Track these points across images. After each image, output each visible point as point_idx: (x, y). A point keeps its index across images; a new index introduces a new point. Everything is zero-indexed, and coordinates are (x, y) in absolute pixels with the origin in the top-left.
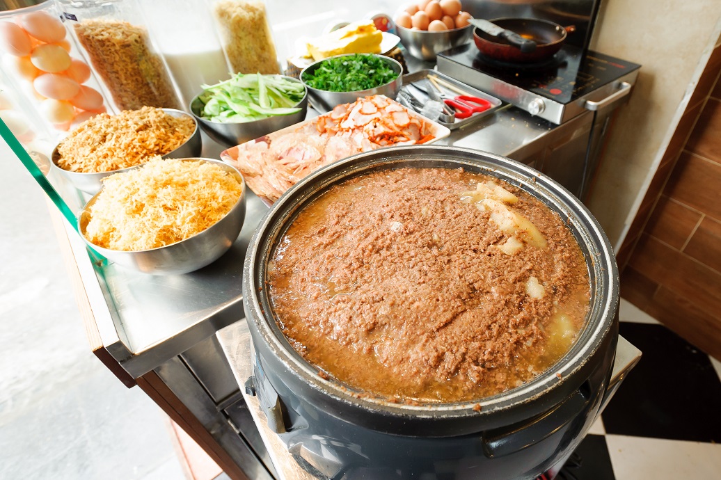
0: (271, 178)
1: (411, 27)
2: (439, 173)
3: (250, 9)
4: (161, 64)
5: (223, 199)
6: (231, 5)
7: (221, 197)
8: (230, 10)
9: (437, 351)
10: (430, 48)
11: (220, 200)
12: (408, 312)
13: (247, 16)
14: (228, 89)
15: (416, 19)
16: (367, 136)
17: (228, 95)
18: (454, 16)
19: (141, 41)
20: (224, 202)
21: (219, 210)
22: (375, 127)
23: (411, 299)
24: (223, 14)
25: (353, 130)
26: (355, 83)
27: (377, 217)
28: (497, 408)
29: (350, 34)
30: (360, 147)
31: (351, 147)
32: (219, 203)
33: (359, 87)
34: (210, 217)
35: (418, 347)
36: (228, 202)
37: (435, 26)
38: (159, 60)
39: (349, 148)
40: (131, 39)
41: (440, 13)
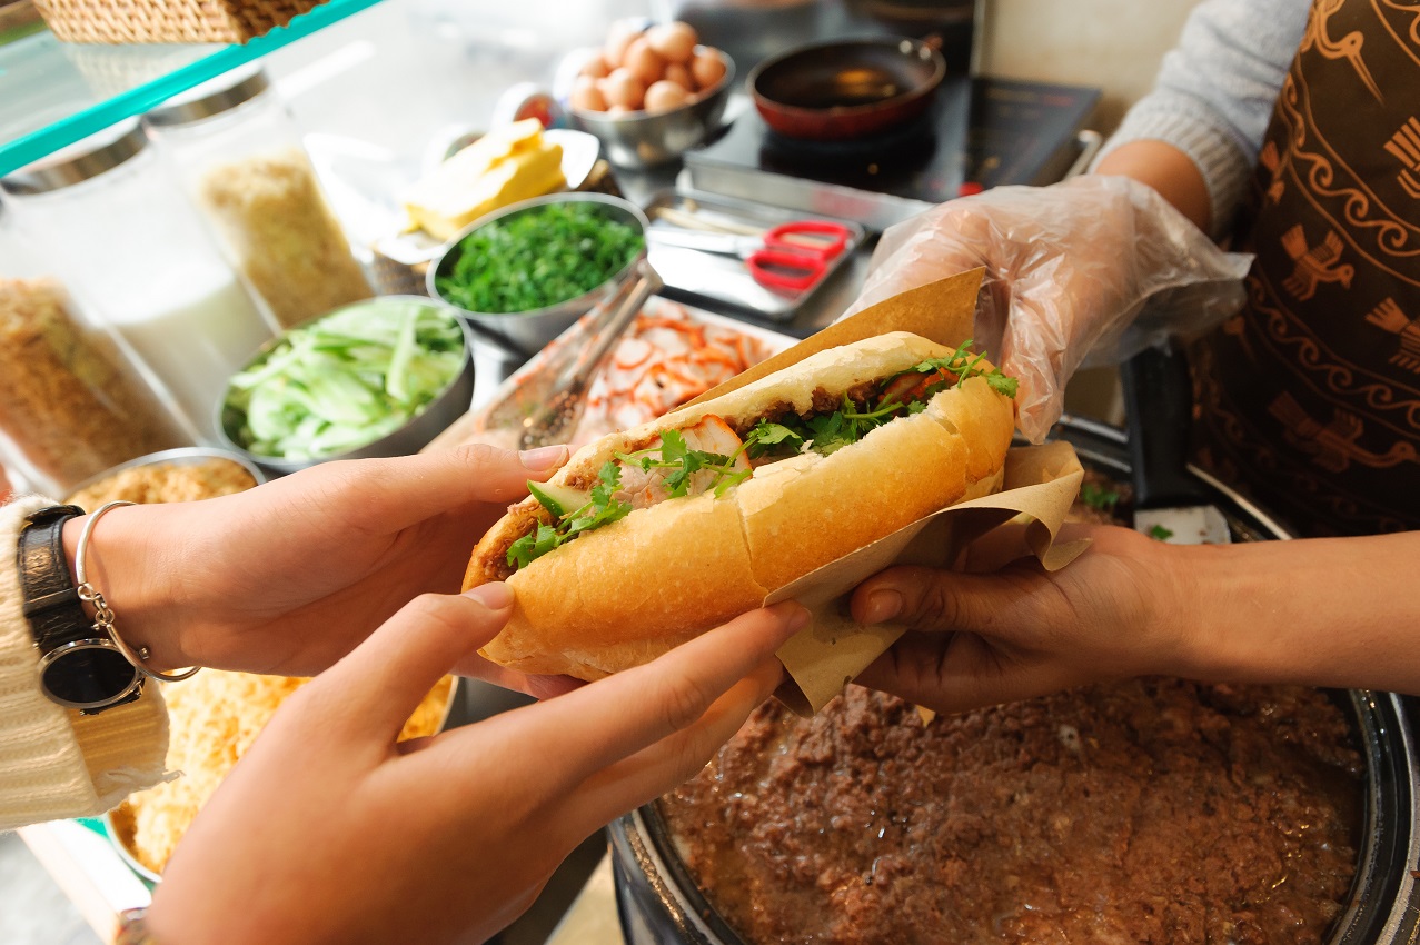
1: (605, 108)
3: (279, 172)
4: (116, 350)
6: (232, 174)
8: (237, 186)
10: (657, 142)
13: (276, 189)
14: (298, 374)
15: (615, 86)
16: (649, 411)
17: (302, 386)
18: (688, 63)
19: (63, 318)
24: (221, 198)
26: (560, 280)
29: (497, 163)
33: (572, 287)
37: (660, 96)
38: (109, 343)
40: (42, 320)
41: (659, 66)
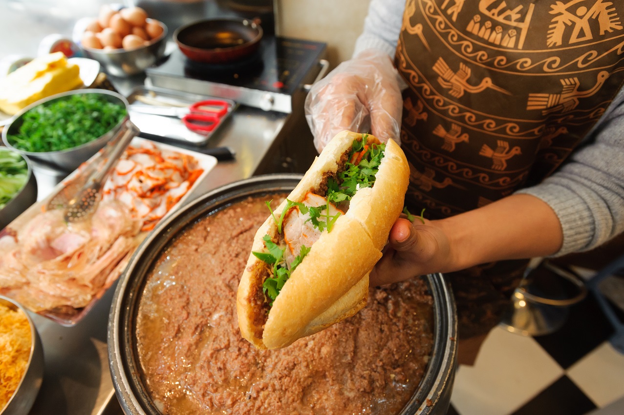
0: (44, 284)
1: (101, 47)
2: (235, 212)
5: (12, 345)
7: (8, 344)
9: (365, 378)
10: (132, 64)
11: (9, 349)
12: (322, 361)
15: (105, 36)
16: (135, 195)
18: (144, 26)
20: (16, 347)
21: (14, 360)
22: (141, 181)
23: (316, 349)
25: (115, 191)
26: (82, 133)
27: (224, 288)
28: (440, 393)
29: (40, 74)
30: (131, 206)
31: (122, 211)
32: (9, 353)
33: (89, 136)
34: (7, 375)
35: (349, 384)
36: (20, 345)
37: (130, 42)
39: (120, 214)
41: (128, 28)
